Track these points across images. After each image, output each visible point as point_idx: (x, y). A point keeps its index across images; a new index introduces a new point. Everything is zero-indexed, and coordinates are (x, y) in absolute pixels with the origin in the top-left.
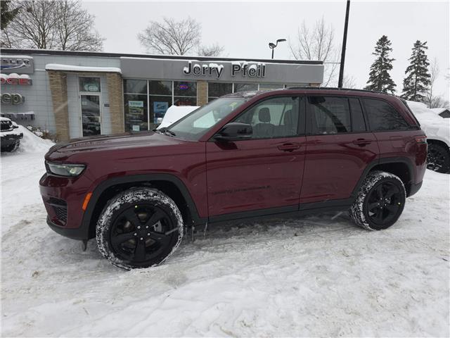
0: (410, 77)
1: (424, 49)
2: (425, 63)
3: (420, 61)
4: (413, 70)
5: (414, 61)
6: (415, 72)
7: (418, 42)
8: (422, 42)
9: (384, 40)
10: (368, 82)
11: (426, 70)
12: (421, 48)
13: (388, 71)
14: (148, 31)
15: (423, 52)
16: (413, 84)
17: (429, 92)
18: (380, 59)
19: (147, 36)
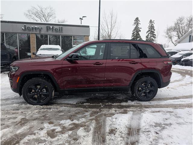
0: (148, 35)
1: (153, 23)
2: (154, 29)
3: (152, 28)
4: (149, 32)
5: (150, 28)
6: (150, 33)
7: (151, 20)
8: (152, 20)
9: (137, 19)
10: (132, 37)
11: (154, 32)
12: (152, 23)
13: (139, 32)
14: (29, 11)
15: (153, 25)
16: (149, 38)
17: (156, 41)
18: (136, 27)
19: (28, 14)
